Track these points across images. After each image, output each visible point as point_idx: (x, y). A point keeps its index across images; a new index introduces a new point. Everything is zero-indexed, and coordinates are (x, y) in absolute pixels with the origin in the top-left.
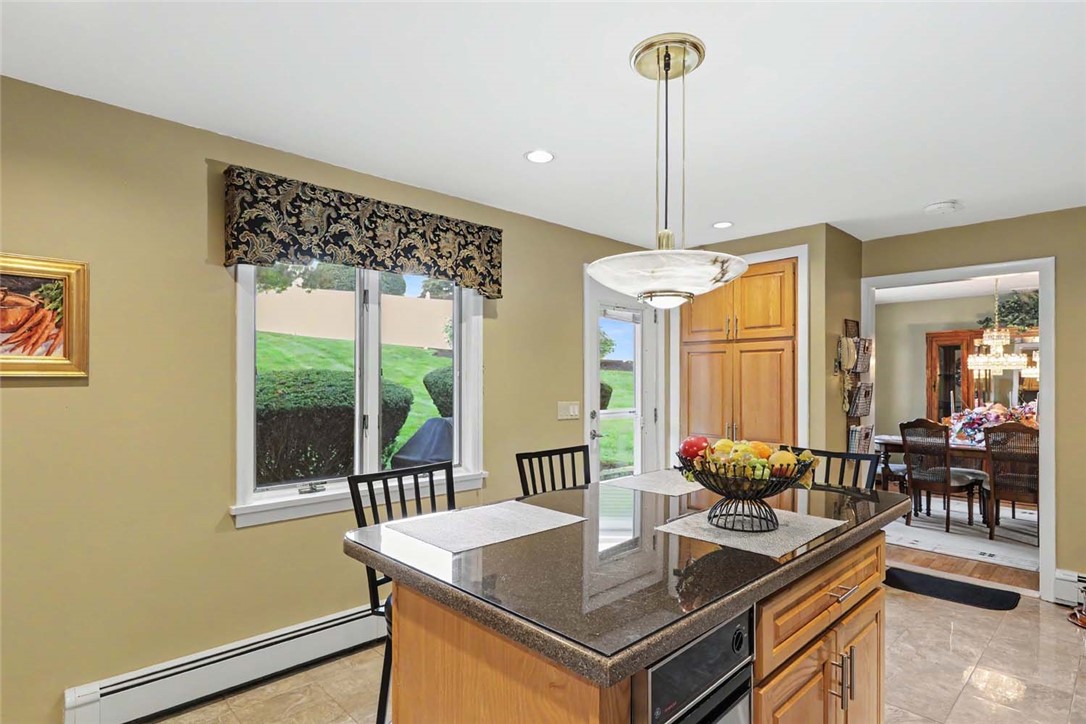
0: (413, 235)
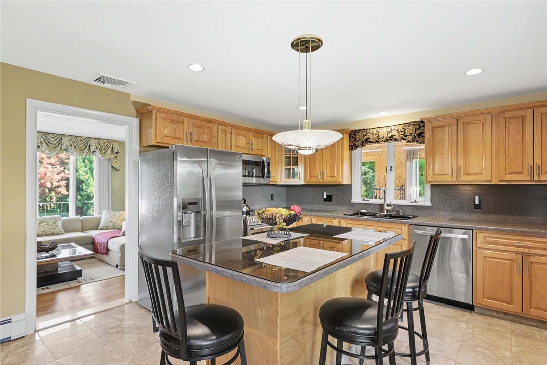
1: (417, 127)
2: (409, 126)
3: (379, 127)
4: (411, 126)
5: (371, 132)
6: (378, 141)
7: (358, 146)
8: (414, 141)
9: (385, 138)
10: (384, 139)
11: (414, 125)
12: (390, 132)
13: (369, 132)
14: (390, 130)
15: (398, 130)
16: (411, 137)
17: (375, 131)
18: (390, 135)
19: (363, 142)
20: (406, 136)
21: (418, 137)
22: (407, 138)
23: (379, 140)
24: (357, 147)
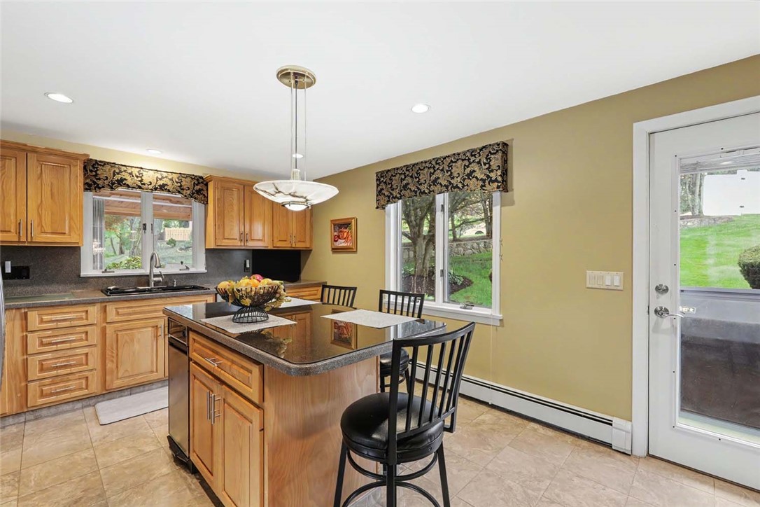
0: (472, 165)
1: (196, 183)
2: (186, 178)
3: (141, 168)
4: (189, 179)
5: (130, 171)
6: (140, 188)
7: (103, 187)
8: (192, 197)
9: (153, 185)
10: (150, 187)
11: (192, 178)
12: (160, 179)
13: (125, 171)
14: (160, 177)
15: (171, 180)
16: (188, 192)
17: (135, 172)
18: (160, 183)
19: (113, 184)
20: (183, 189)
21: (197, 194)
22: (184, 192)
23: (143, 186)
24: (100, 188)
